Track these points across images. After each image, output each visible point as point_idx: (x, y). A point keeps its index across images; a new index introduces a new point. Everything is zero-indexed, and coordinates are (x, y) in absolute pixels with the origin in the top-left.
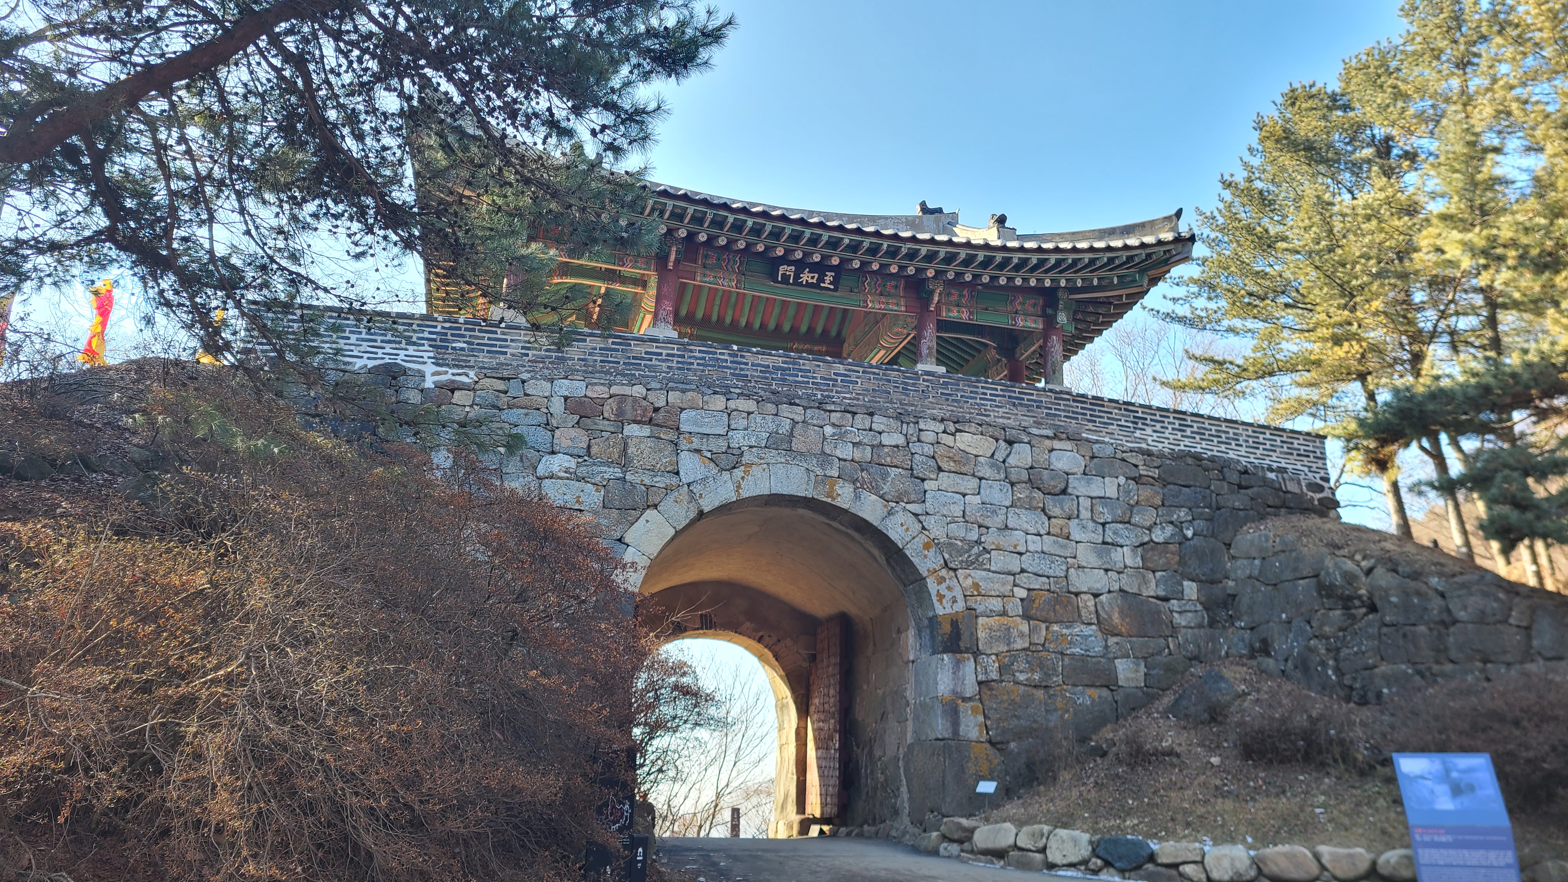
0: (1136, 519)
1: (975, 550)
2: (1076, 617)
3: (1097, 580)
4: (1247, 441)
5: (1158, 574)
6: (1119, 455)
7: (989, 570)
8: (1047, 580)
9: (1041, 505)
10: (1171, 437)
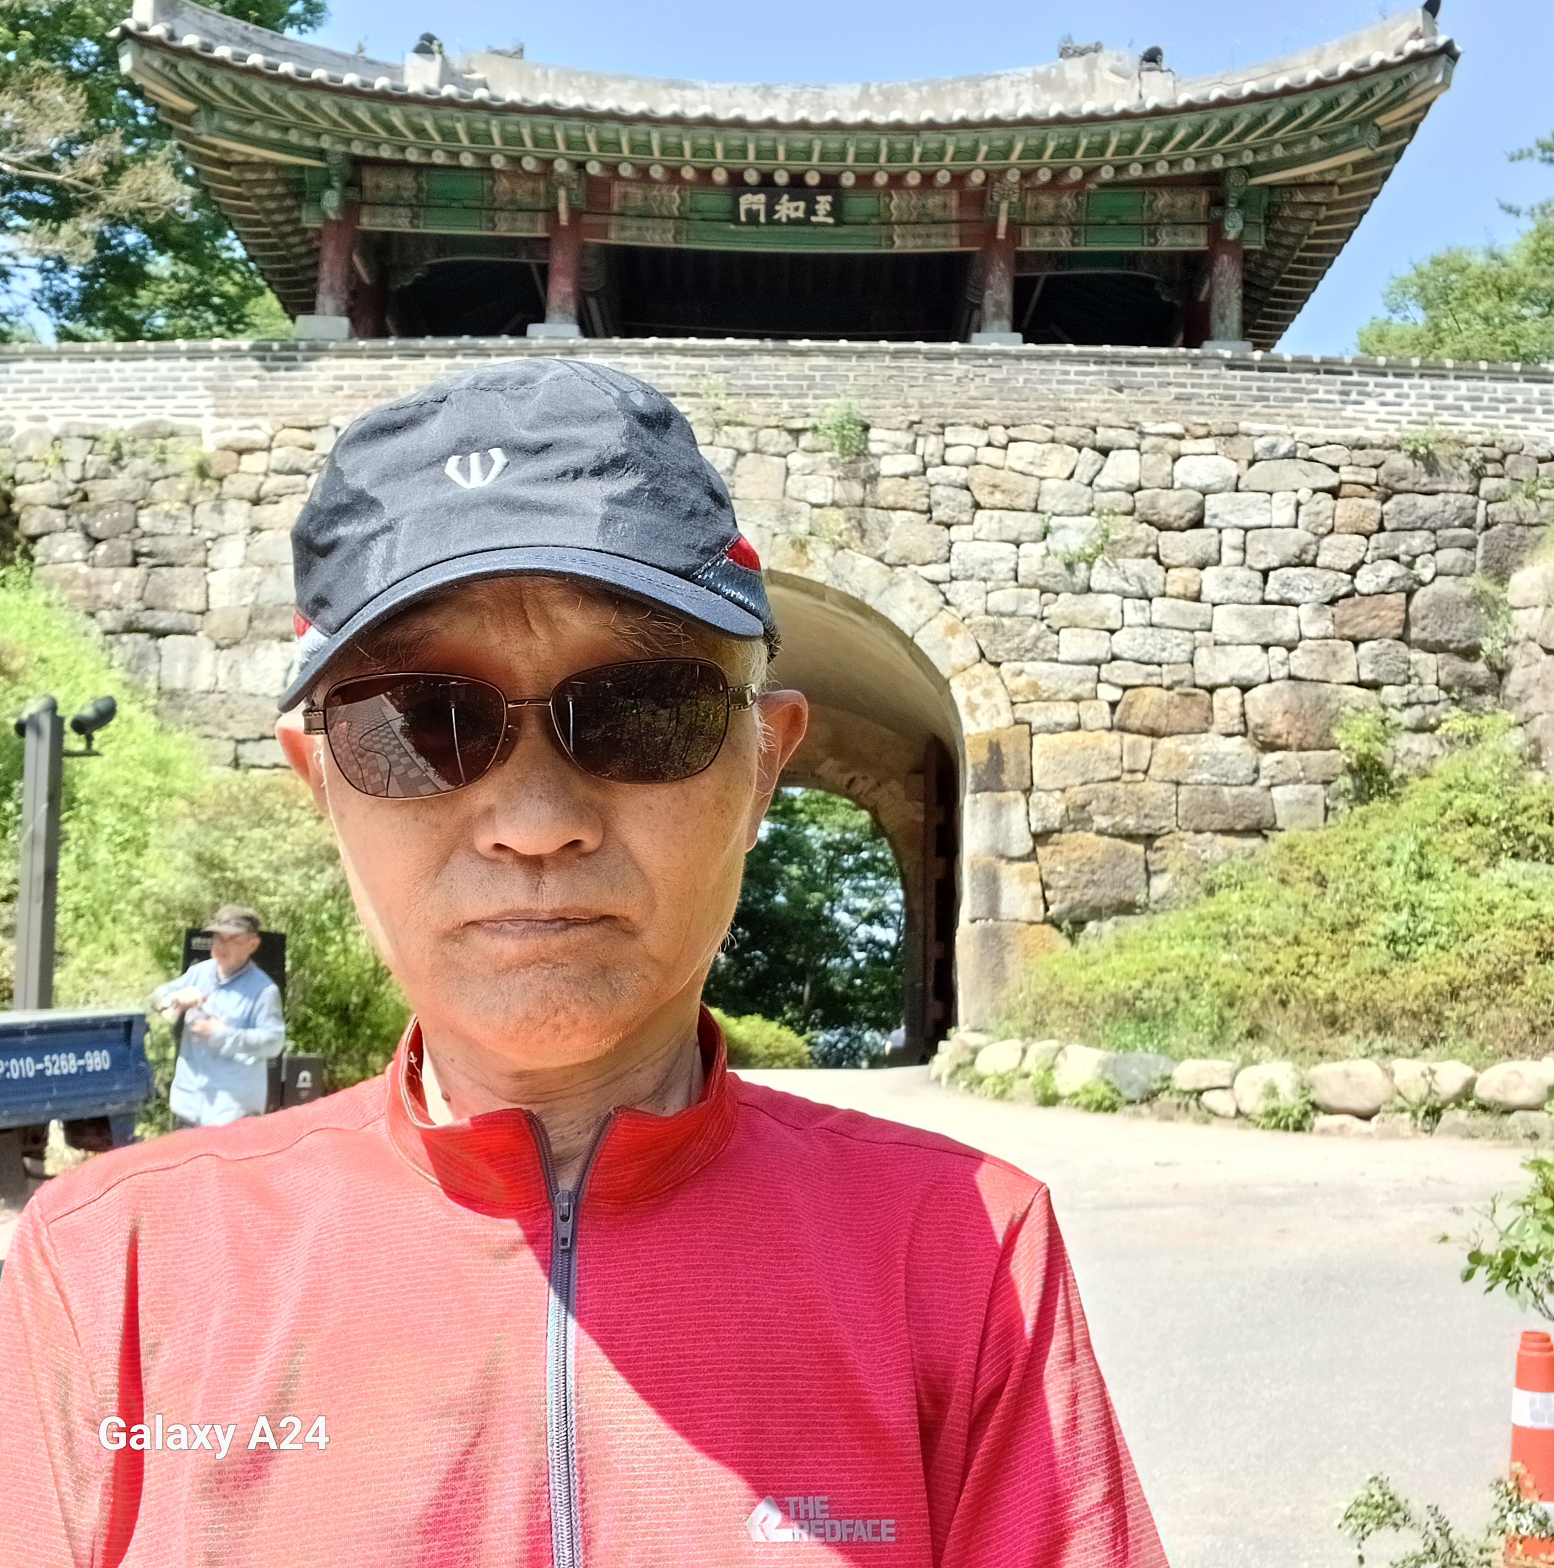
0: (1326, 558)
1: (1033, 631)
2: (1206, 725)
3: (1247, 662)
5: (1364, 647)
6: (1305, 452)
7: (1055, 660)
8: (1157, 670)
9: (1152, 549)
10: (1414, 410)
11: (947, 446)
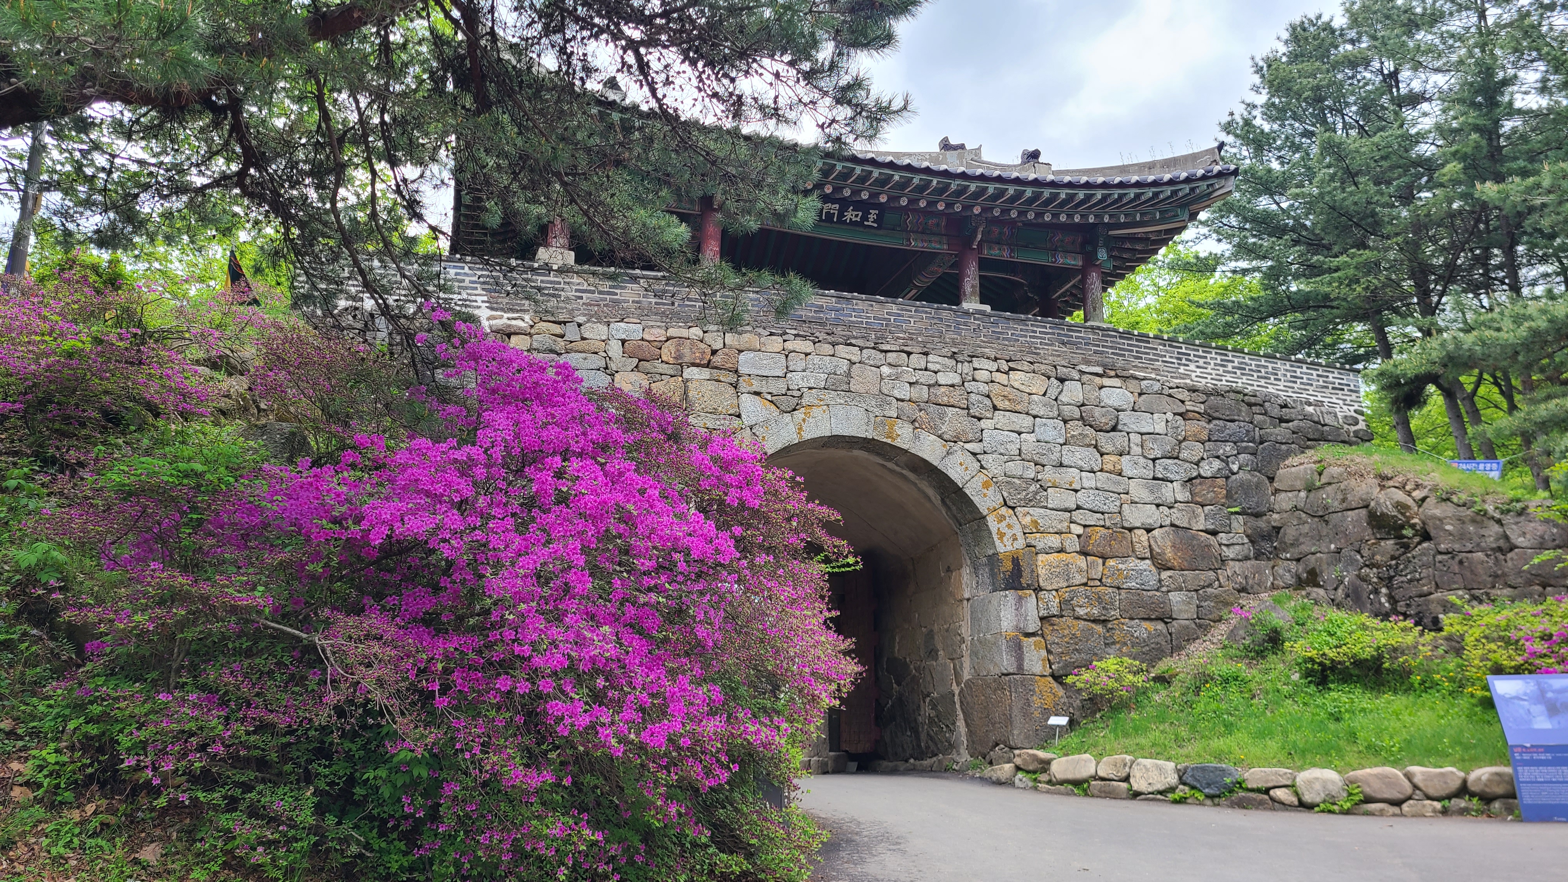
0: (1184, 454)
1: (1033, 488)
2: (1131, 552)
3: (1149, 515)
4: (1285, 375)
5: (1207, 508)
6: (1166, 391)
7: (1046, 508)
8: (1102, 517)
9: (1094, 442)
10: (1213, 372)
11: (975, 369)
